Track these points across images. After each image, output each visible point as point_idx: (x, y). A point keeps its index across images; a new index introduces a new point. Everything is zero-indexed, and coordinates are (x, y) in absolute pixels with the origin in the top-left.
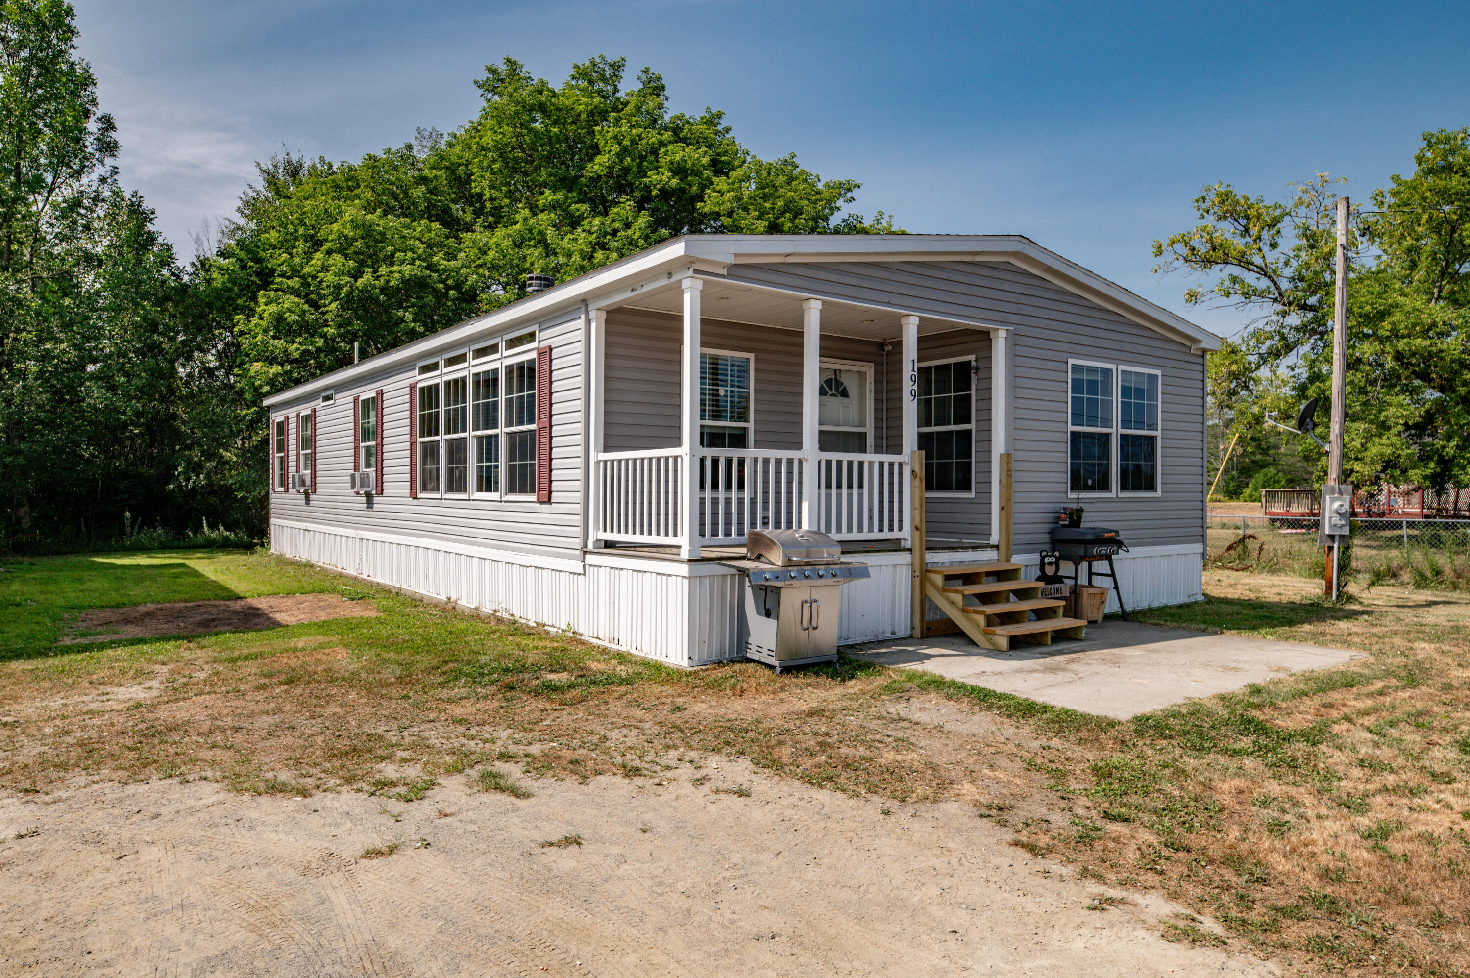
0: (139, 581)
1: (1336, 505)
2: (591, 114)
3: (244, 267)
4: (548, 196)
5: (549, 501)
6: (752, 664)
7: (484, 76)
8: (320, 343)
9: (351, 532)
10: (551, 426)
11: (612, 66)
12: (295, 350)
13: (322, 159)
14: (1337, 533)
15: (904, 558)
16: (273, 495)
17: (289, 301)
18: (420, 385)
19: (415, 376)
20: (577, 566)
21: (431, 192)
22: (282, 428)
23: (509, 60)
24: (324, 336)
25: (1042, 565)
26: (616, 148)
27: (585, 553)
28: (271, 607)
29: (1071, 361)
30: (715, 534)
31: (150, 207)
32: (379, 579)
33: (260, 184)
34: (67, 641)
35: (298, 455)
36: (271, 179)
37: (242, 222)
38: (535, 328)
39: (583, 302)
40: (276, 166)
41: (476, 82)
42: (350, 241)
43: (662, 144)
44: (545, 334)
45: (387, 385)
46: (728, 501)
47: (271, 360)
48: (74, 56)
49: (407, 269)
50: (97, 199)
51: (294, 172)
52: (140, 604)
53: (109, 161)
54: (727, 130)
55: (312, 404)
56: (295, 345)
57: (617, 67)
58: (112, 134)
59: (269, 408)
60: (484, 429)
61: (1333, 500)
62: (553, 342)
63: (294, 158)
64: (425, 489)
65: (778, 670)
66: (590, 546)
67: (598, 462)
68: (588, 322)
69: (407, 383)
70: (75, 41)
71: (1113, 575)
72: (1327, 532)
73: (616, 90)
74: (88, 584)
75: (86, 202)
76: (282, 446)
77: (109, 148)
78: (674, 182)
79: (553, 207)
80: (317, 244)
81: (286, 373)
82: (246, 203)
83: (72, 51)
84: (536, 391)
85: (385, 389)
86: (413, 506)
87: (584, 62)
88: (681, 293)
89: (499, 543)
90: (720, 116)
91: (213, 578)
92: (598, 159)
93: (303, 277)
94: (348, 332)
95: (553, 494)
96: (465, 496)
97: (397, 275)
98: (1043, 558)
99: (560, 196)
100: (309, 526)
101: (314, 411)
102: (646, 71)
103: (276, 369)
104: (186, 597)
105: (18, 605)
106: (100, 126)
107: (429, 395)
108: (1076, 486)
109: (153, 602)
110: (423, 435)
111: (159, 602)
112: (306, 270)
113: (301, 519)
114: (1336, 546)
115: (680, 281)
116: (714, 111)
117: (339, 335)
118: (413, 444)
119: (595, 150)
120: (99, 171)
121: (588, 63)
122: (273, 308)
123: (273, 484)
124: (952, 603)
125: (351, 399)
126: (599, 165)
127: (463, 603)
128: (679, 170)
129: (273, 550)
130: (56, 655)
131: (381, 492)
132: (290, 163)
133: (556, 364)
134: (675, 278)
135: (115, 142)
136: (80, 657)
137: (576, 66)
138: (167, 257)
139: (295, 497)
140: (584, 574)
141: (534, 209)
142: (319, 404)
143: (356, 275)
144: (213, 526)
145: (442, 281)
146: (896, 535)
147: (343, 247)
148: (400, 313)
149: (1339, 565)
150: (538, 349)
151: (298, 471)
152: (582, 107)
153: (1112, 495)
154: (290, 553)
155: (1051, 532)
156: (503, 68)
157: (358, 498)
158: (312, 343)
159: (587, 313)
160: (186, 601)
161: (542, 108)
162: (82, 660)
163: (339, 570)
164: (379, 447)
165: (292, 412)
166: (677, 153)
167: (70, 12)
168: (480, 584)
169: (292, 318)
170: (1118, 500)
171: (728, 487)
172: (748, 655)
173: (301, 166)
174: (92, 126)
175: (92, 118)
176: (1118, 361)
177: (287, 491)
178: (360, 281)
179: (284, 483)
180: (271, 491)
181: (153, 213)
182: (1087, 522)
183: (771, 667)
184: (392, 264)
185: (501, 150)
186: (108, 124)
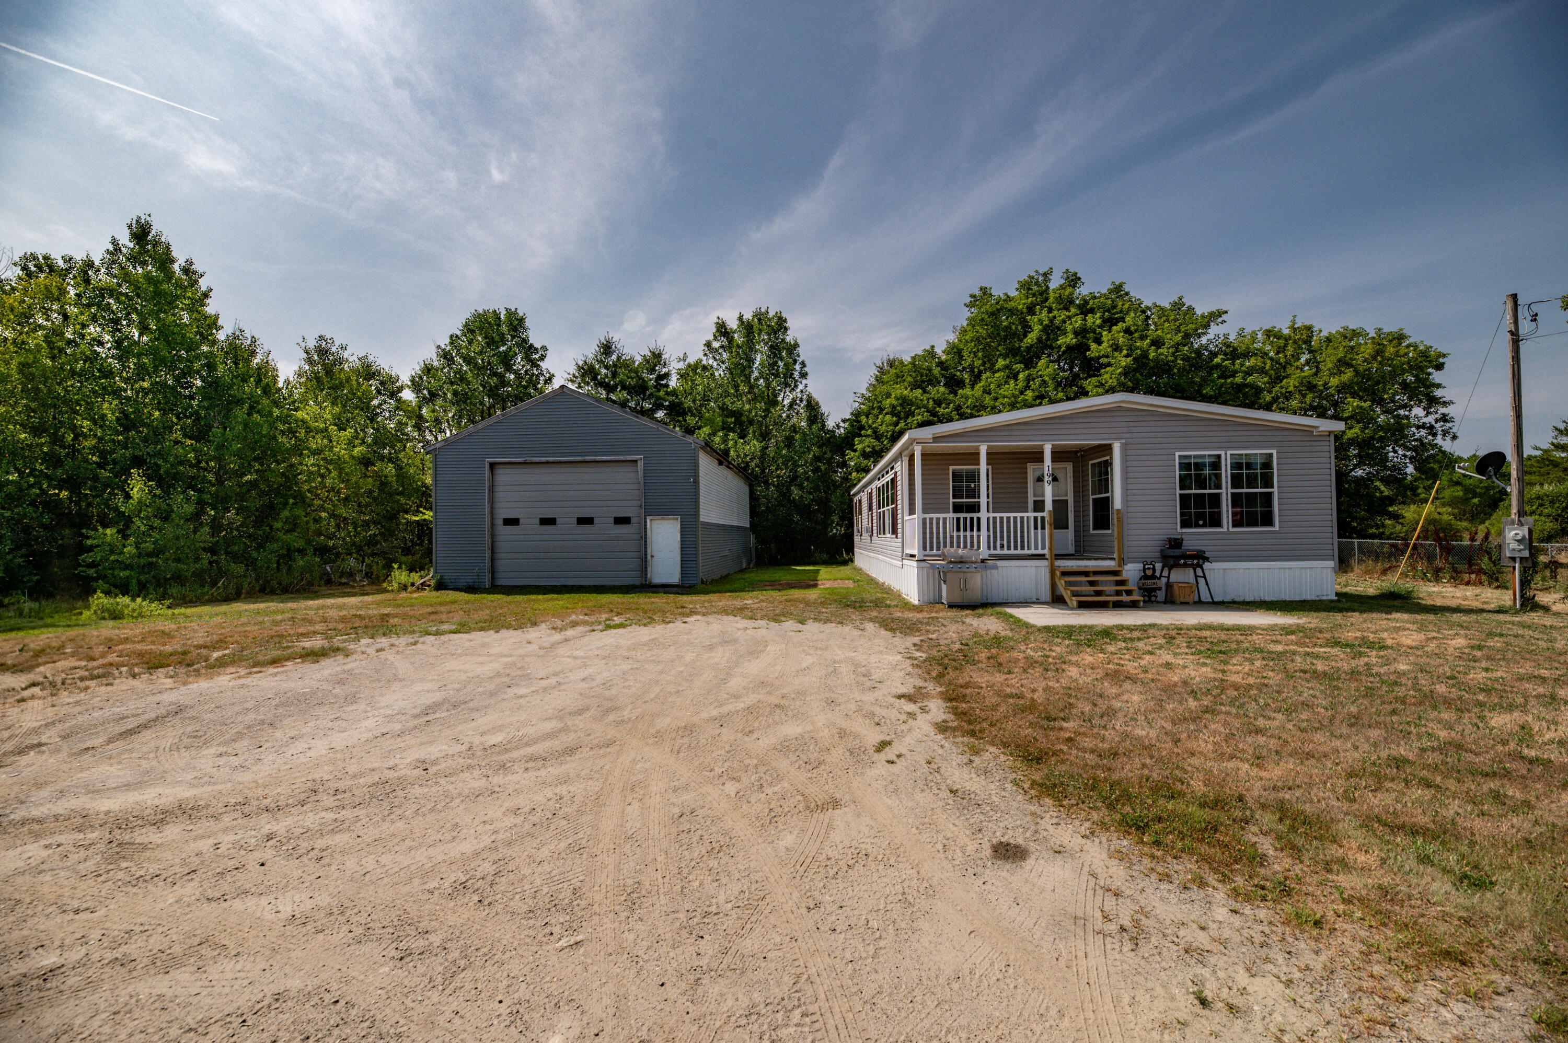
3: (852, 426)
4: (1001, 363)
7: (967, 299)
11: (1045, 274)
14: (1517, 555)
15: (1045, 563)
18: (878, 487)
20: (901, 565)
22: (861, 505)
23: (983, 287)
25: (1144, 569)
26: (1039, 327)
27: (902, 559)
28: (822, 584)
29: (1177, 454)
30: (932, 549)
31: (820, 401)
38: (894, 463)
39: (900, 454)
46: (965, 537)
48: (789, 338)
50: (801, 399)
52: (781, 581)
53: (804, 382)
57: (1048, 274)
58: (805, 369)
60: (888, 506)
61: (1511, 530)
65: (947, 606)
66: (904, 556)
67: (905, 521)
68: (902, 462)
69: (876, 485)
70: (789, 333)
72: (1508, 555)
73: (1045, 289)
75: (797, 401)
76: (860, 514)
77: (804, 376)
79: (1003, 368)
85: (873, 488)
87: (1026, 276)
95: (898, 535)
99: (1008, 361)
102: (1067, 271)
106: (801, 366)
107: (880, 492)
108: (1185, 524)
113: (865, 550)
114: (1517, 565)
116: (1118, 283)
119: (1027, 331)
120: (801, 387)
121: (1028, 277)
125: (867, 492)
127: (885, 583)
129: (852, 564)
135: (806, 373)
137: (1021, 281)
140: (903, 568)
146: (1040, 551)
149: (1521, 581)
152: (1022, 305)
153: (1224, 530)
155: (1162, 551)
156: (979, 292)
165: (857, 498)
169: (868, 450)
170: (1228, 533)
171: (972, 530)
176: (1226, 449)
182: (1186, 546)
185: (977, 340)
186: (803, 365)
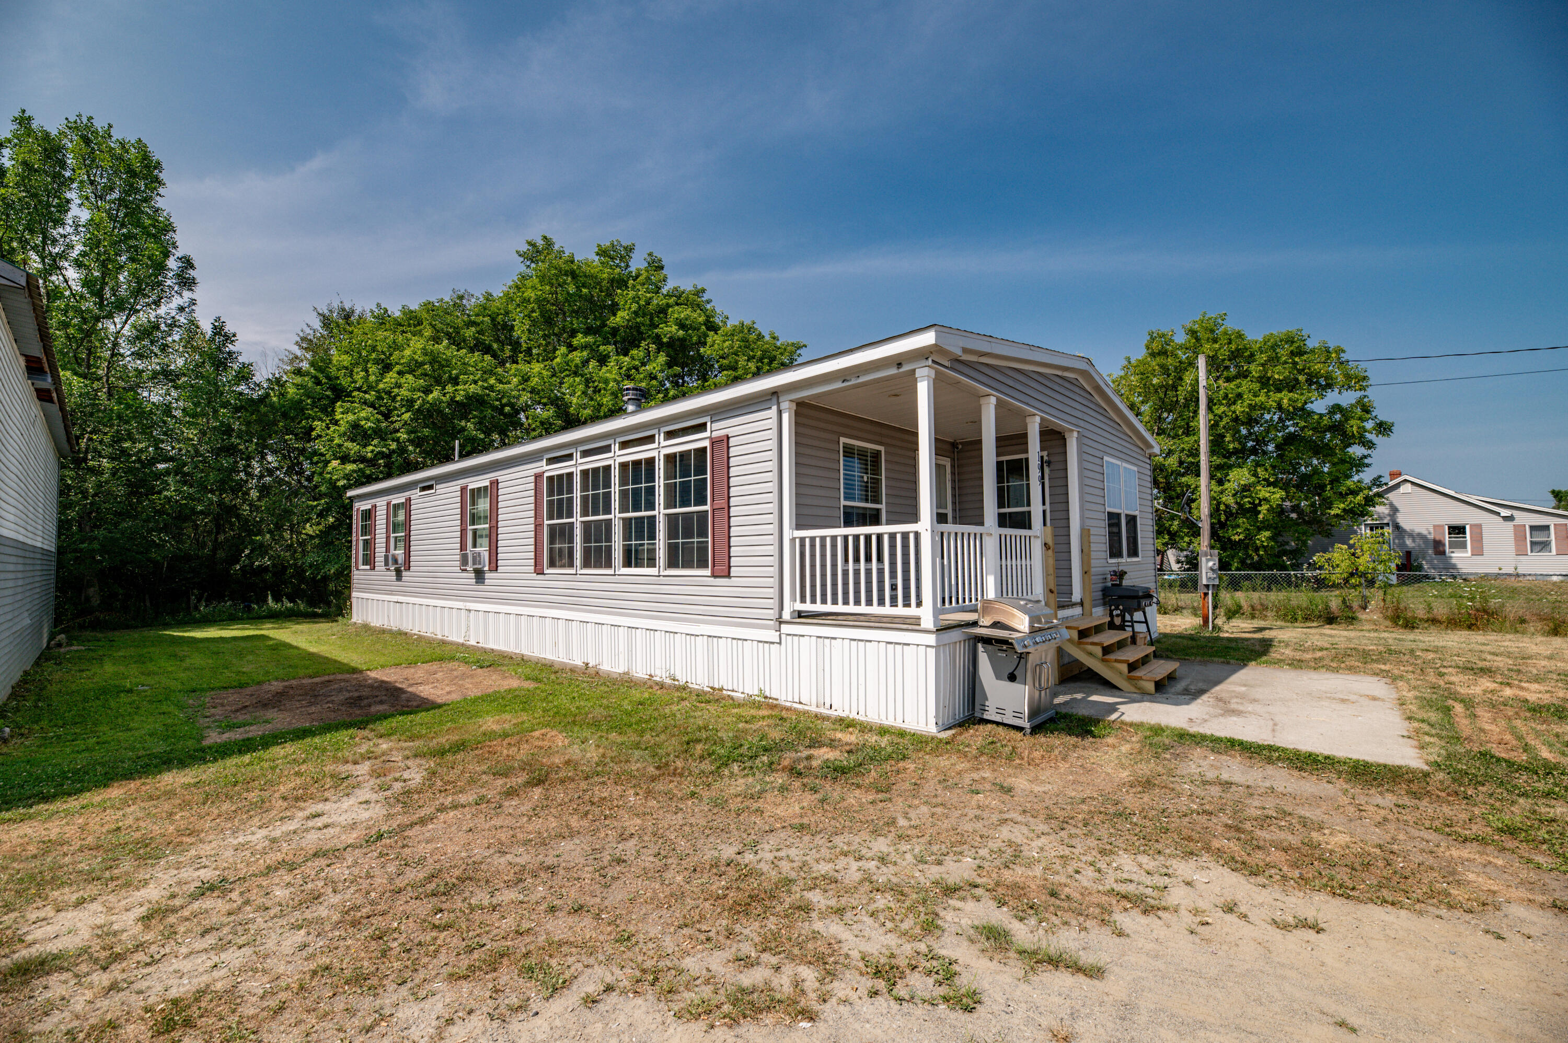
0: (240, 655)
1: (1210, 564)
2: (612, 281)
3: (318, 383)
5: (728, 576)
6: (989, 726)
7: (524, 248)
8: (394, 446)
9: (460, 605)
10: (729, 507)
11: (625, 248)
12: (369, 451)
13: (378, 305)
14: (1211, 583)
16: (355, 573)
17: (366, 412)
18: (546, 475)
19: (542, 466)
20: (772, 636)
21: (478, 332)
22: (368, 515)
23: (545, 238)
24: (397, 440)
26: (634, 307)
27: (781, 623)
28: (407, 679)
29: (1105, 458)
31: (232, 331)
32: (491, 645)
33: (317, 324)
34: (214, 738)
35: (388, 538)
36: (326, 322)
37: (299, 353)
38: (707, 419)
39: (775, 394)
40: (331, 311)
41: (517, 252)
42: (421, 364)
43: (669, 306)
44: (716, 426)
45: (502, 476)
47: (345, 459)
48: (160, 203)
49: (472, 389)
50: (173, 325)
51: (347, 315)
52: (264, 682)
53: (187, 294)
54: (709, 302)
55: (407, 494)
56: (371, 448)
57: (630, 249)
58: (191, 272)
59: (351, 499)
60: (634, 510)
61: (1208, 561)
62: (730, 432)
63: (347, 306)
64: (552, 564)
65: (1029, 731)
66: (786, 616)
67: (793, 540)
68: (780, 413)
69: (533, 472)
70: (161, 191)
71: (1146, 622)
73: (627, 266)
74: (188, 661)
75: (163, 327)
76: (368, 529)
77: (187, 283)
78: (681, 333)
79: (584, 347)
80: (387, 368)
81: (360, 470)
82: (303, 339)
83: (158, 198)
84: (709, 476)
85: (500, 480)
86: (539, 581)
87: (606, 244)
88: (915, 381)
89: (659, 614)
90: (703, 291)
91: (313, 649)
92: (620, 314)
93: (378, 392)
94: (418, 437)
95: (732, 569)
96: (611, 572)
97: (462, 393)
98: (1111, 611)
99: (590, 339)
100: (401, 599)
101: (409, 500)
102: (650, 254)
103: (350, 467)
104: (310, 671)
105: (130, 691)
106: (180, 264)
107: (561, 484)
108: (1111, 554)
109: (277, 679)
110: (551, 517)
111: (283, 680)
112: (381, 386)
113: (391, 593)
114: (1210, 592)
115: (914, 371)
116: (699, 287)
117: (409, 440)
118: (538, 527)
119: (614, 309)
120: (177, 301)
121: (608, 244)
122: (351, 417)
123: (356, 563)
124: (1090, 654)
125: (458, 488)
126: (620, 318)
127: (606, 667)
128: (682, 325)
129: (354, 620)
130: (216, 760)
131: (495, 568)
132: (343, 310)
133: (733, 451)
134: (906, 368)
135: (194, 279)
136: (247, 758)
137: (599, 246)
138: (244, 375)
139: (383, 574)
140: (780, 643)
141: (571, 348)
142: (415, 494)
143: (427, 391)
144: (277, 599)
145: (499, 400)
147: (413, 368)
148: (463, 423)
149: (1213, 605)
150: (710, 438)
151: (387, 550)
152: (605, 276)
153: (1123, 560)
154: (376, 621)
155: (1104, 590)
156: (540, 243)
157: (465, 575)
158: (385, 446)
159: (778, 404)
160: (310, 677)
161: (573, 274)
162: (251, 764)
163: (440, 637)
164: (494, 530)
165: (381, 502)
166: (683, 313)
167: (158, 165)
168: (630, 651)
169: (367, 425)
170: (1126, 563)
172: (985, 717)
173: (353, 312)
174: (172, 263)
175: (172, 258)
177: (373, 568)
178: (431, 396)
179: (369, 560)
180: (353, 569)
181: (234, 335)
182: (1126, 582)
183: (1020, 729)
184: (458, 384)
185: (540, 303)
186: (187, 263)
